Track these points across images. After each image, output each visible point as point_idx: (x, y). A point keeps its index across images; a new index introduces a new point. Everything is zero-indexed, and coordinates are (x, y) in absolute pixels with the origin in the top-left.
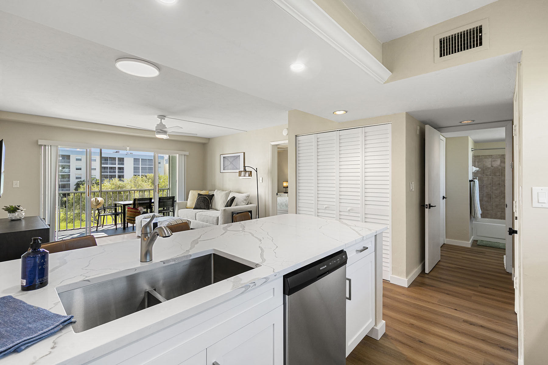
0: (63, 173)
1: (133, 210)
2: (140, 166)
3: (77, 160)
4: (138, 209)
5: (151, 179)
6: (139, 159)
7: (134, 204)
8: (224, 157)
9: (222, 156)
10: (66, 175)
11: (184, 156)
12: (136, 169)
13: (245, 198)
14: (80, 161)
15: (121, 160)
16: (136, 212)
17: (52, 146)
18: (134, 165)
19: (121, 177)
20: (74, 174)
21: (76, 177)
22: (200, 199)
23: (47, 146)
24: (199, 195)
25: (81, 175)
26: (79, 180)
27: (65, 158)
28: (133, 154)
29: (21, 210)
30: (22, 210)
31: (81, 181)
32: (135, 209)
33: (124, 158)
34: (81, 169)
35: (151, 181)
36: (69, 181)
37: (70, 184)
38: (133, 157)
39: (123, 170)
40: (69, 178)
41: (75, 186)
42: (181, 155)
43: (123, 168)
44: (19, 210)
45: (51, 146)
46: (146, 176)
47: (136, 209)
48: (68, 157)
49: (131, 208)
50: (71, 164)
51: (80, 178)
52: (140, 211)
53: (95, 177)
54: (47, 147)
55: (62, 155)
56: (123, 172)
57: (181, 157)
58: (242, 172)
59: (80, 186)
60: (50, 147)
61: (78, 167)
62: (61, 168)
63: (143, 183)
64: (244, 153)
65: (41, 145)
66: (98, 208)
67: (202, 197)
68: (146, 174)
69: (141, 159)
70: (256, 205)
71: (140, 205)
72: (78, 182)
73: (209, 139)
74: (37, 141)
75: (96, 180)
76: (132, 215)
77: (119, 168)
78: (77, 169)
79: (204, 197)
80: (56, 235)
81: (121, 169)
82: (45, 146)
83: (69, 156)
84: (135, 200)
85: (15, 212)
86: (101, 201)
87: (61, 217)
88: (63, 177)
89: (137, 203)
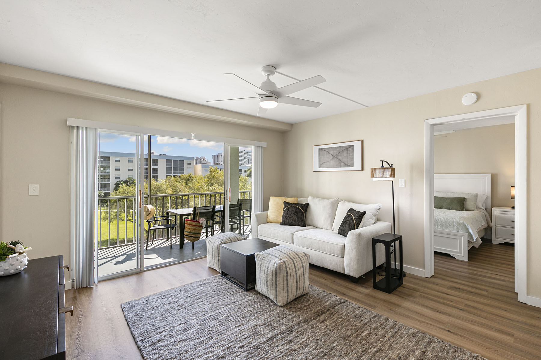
0: (104, 173)
1: (193, 223)
2: (173, 167)
3: (116, 161)
4: (199, 221)
5: (184, 179)
6: (172, 160)
7: (194, 214)
8: (319, 149)
9: (316, 149)
10: (107, 175)
11: (261, 148)
12: (169, 170)
13: (375, 212)
14: (118, 163)
15: (155, 161)
16: (197, 226)
17: (88, 129)
18: (167, 166)
19: (155, 177)
20: (113, 174)
21: (115, 178)
22: (290, 210)
23: (80, 128)
24: (286, 204)
25: (119, 175)
26: (118, 180)
27: (106, 160)
28: (166, 155)
29: (20, 253)
30: (23, 253)
31: (119, 181)
32: (195, 222)
33: (157, 159)
34: (119, 170)
35: (185, 182)
36: (109, 181)
37: (110, 183)
38: (165, 159)
39: (157, 170)
40: (110, 178)
41: (115, 186)
42: (258, 147)
43: (157, 169)
44: (15, 253)
45: (86, 128)
46: (180, 177)
47: (197, 221)
48: (108, 159)
49: (190, 220)
50: (111, 165)
51: (119, 178)
52: (202, 224)
53: (131, 177)
54: (81, 131)
55: (103, 157)
56: (157, 173)
57: (258, 149)
58: (377, 170)
59: (120, 186)
60: (85, 131)
61: (117, 168)
62: (102, 169)
63: (177, 183)
64: (362, 141)
65: (72, 127)
66: (148, 219)
67: (292, 208)
68: (180, 175)
69: (173, 160)
70: (390, 223)
71: (202, 215)
72: (117, 182)
73: (292, 125)
74: (66, 121)
75: (133, 180)
76: (192, 229)
77: (154, 169)
78: (116, 170)
79: (295, 207)
80: (96, 258)
81: (155, 170)
82: (78, 128)
83: (109, 157)
84: (195, 209)
85: (5, 259)
86: (151, 209)
87: (102, 217)
88: (104, 177)
89: (198, 213)
